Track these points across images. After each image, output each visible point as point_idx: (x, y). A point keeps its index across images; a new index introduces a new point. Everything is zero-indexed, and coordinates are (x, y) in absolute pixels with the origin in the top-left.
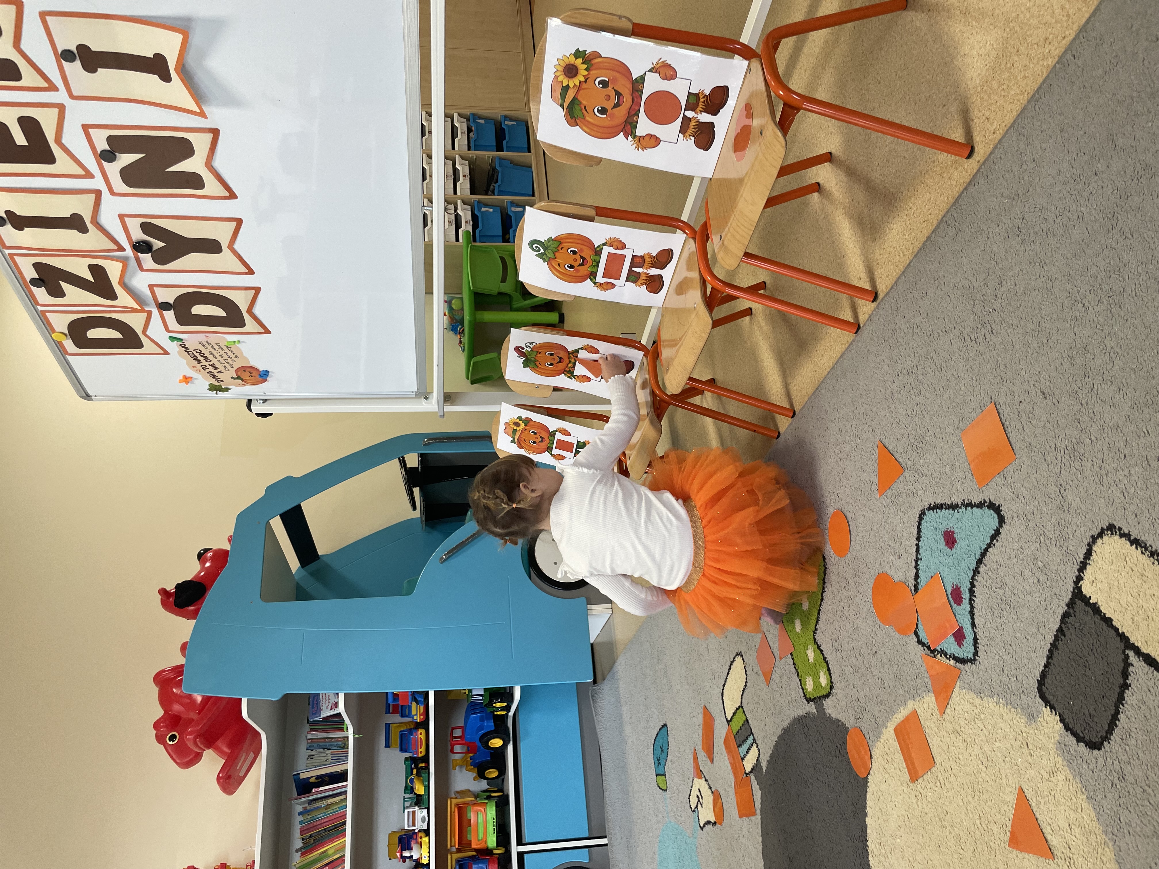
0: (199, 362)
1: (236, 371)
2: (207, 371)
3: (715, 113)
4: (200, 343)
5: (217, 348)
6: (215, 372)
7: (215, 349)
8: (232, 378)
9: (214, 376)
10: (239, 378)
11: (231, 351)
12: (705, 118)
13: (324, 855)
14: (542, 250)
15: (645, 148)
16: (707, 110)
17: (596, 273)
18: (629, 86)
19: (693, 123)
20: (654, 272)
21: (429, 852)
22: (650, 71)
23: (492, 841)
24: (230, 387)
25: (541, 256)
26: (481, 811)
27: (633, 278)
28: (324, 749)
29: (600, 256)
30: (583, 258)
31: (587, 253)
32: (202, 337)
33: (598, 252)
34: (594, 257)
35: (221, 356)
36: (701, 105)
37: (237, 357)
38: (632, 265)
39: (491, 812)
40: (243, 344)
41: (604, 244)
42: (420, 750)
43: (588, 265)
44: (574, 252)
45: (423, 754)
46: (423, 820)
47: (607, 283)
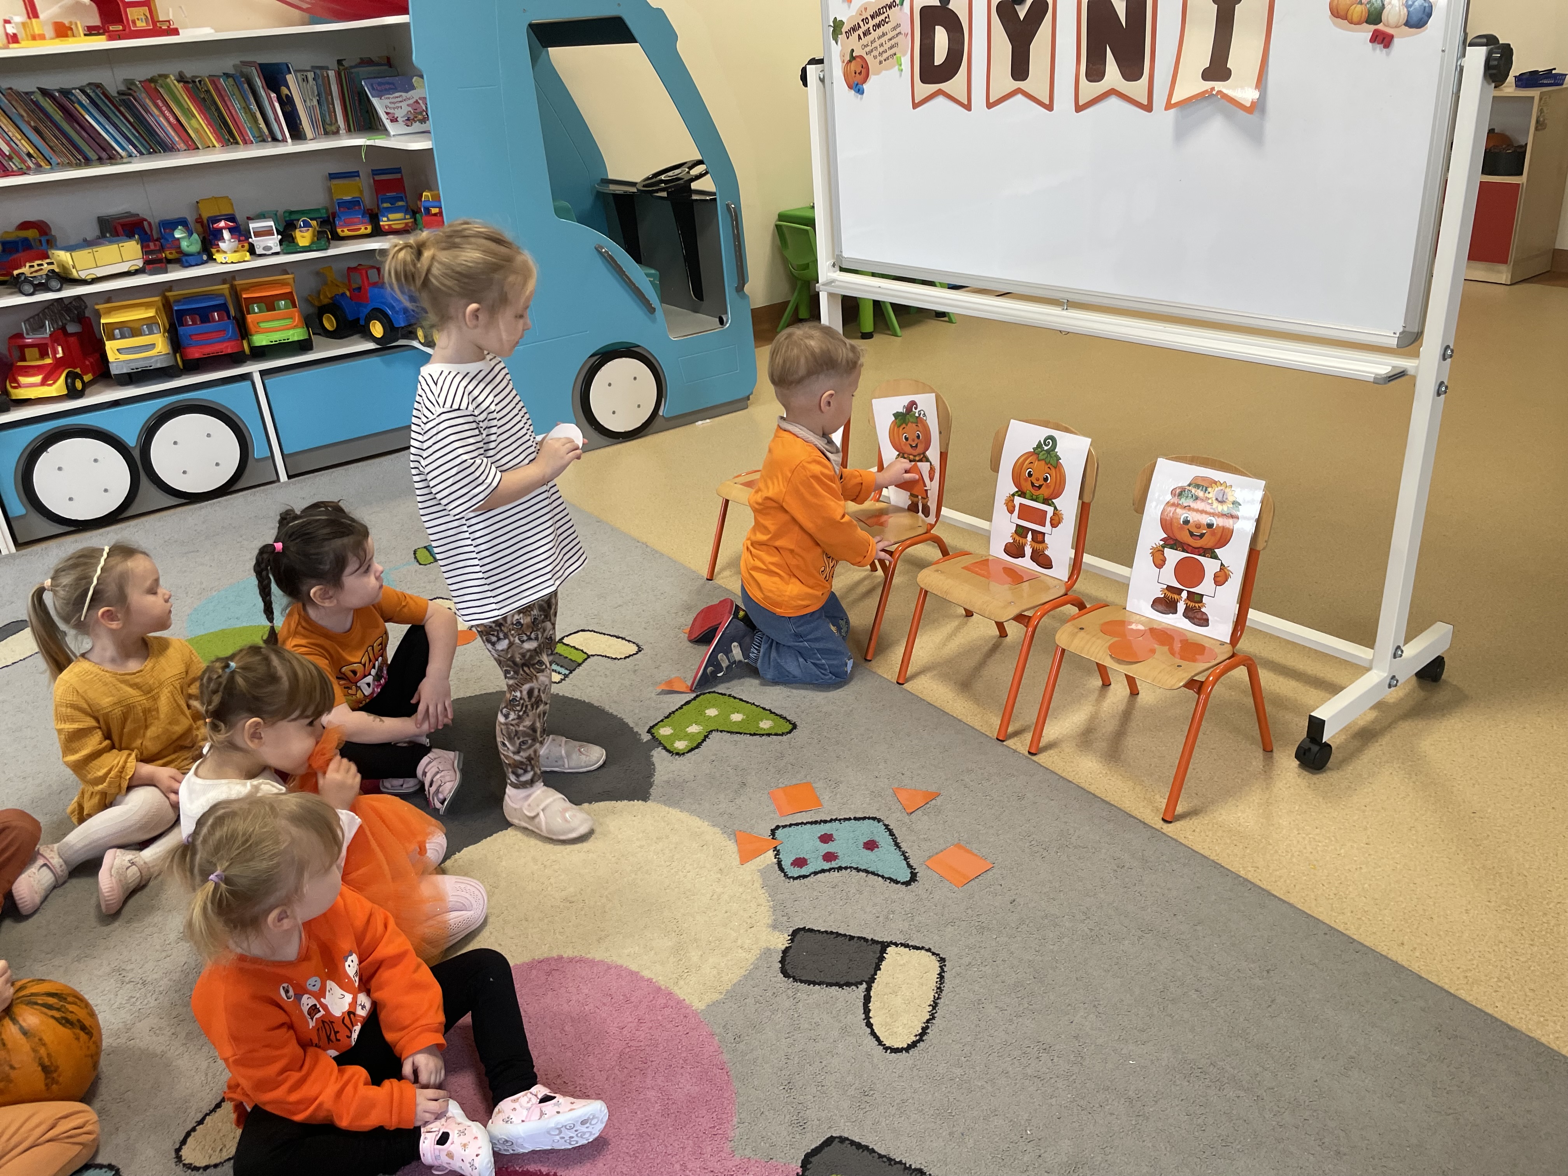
0: (873, 17)
1: (861, 57)
2: (861, 24)
3: (1185, 615)
4: (898, 25)
5: (893, 42)
6: (860, 32)
7: (890, 39)
8: (853, 51)
9: (854, 29)
10: (853, 58)
11: (889, 58)
12: (1181, 606)
13: (190, 115)
14: (1046, 448)
15: (1153, 555)
16: (1187, 609)
17: (1025, 497)
18: (1208, 546)
19: (1176, 597)
20: (1028, 551)
21: (232, 263)
22: (1222, 564)
23: (260, 340)
24: (839, 43)
25: (1039, 445)
26: (294, 321)
27: (1021, 531)
28: (319, 95)
29: (1043, 503)
30: (1040, 487)
31: (1044, 492)
32: (906, 28)
33: (1047, 501)
34: (1041, 498)
35: (882, 45)
36: (1192, 604)
37: (881, 62)
38: (1034, 532)
39: (297, 334)
40: (898, 73)
41: (1055, 508)
42: (345, 230)
43: (1033, 491)
44: (1046, 479)
45: (342, 234)
46: (265, 248)
47: (1014, 507)
